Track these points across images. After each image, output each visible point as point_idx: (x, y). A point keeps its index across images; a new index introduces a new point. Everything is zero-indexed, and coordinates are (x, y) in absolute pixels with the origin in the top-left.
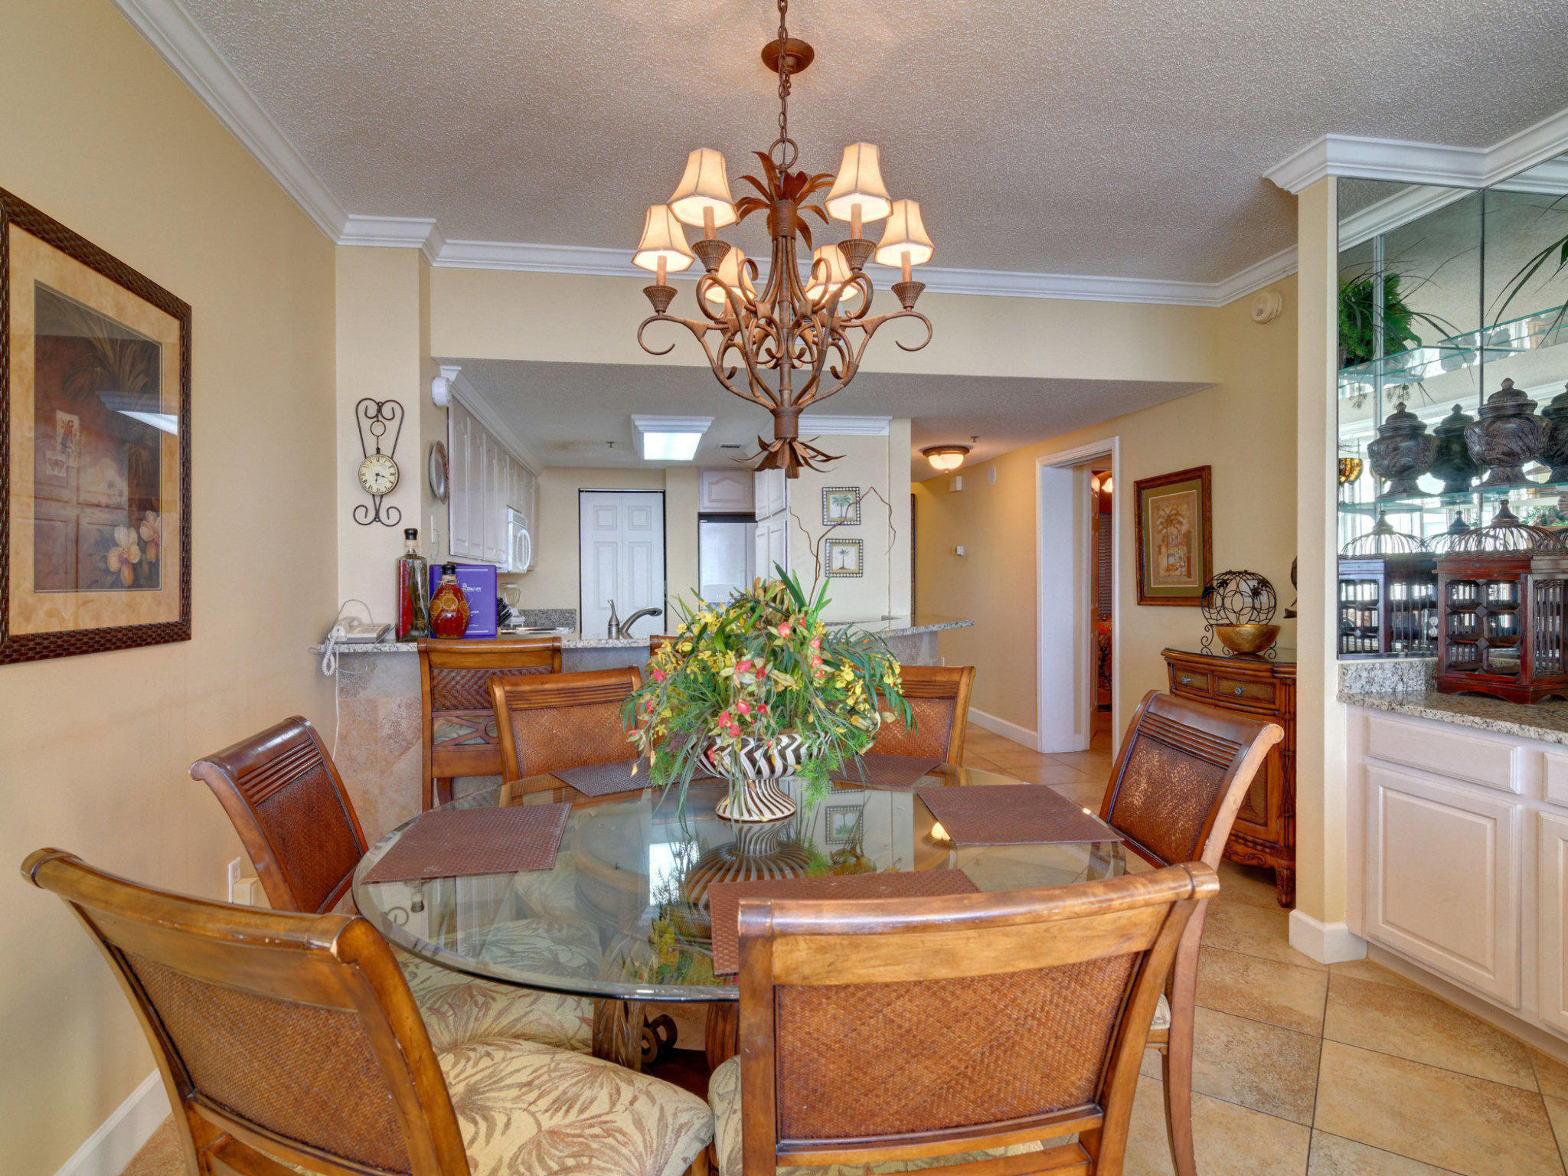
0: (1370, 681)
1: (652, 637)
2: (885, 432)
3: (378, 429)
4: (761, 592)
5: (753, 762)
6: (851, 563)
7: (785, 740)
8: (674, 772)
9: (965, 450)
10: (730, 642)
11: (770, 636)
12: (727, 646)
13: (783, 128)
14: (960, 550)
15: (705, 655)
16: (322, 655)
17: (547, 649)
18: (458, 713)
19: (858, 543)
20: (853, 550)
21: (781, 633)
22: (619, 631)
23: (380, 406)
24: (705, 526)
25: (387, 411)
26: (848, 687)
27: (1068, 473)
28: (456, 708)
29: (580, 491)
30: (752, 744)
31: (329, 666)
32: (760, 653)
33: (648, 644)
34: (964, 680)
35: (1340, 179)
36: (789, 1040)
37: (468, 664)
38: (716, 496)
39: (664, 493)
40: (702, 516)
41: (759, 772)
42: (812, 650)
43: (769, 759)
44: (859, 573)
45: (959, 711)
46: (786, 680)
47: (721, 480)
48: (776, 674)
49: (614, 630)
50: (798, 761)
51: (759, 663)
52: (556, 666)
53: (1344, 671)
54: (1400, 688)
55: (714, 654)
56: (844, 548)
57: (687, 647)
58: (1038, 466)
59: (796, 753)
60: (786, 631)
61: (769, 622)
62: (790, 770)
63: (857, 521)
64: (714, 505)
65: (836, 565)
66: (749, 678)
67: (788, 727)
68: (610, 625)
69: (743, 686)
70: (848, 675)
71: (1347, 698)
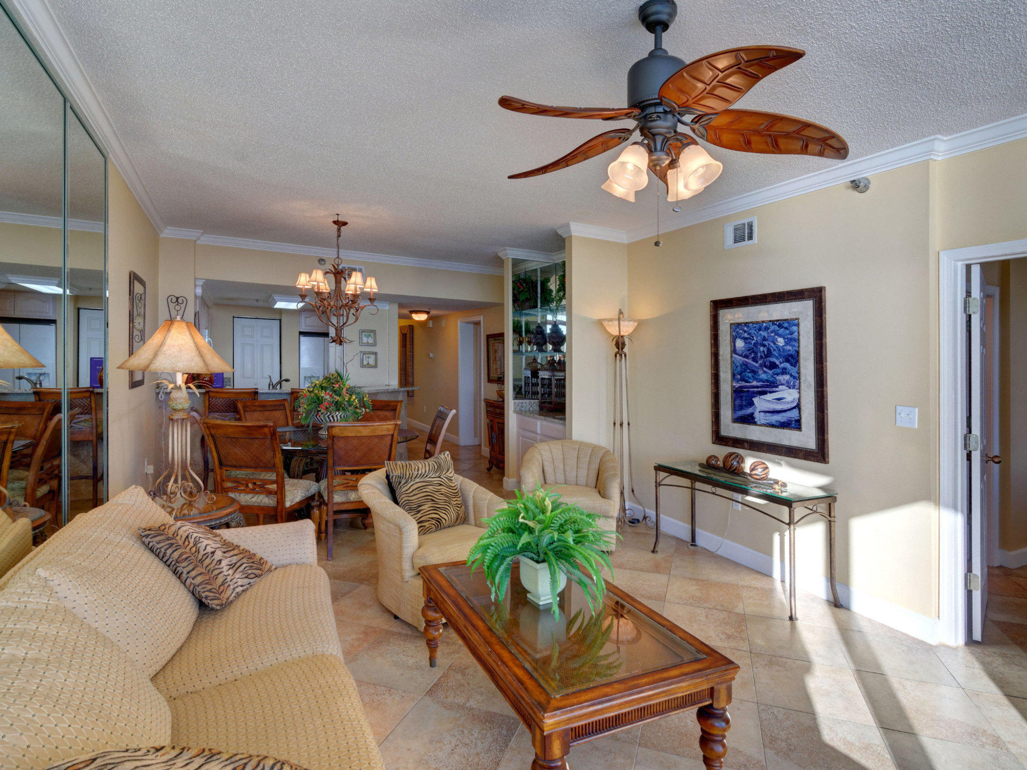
0: (522, 407)
1: (292, 389)
2: (387, 308)
3: (178, 308)
4: (331, 376)
5: (329, 418)
6: (372, 362)
7: (337, 413)
8: (308, 421)
9: (428, 313)
10: (322, 388)
11: (334, 387)
12: (322, 389)
13: (338, 255)
14: (431, 355)
15: (316, 391)
16: (159, 393)
17: (253, 392)
18: (218, 414)
19: (376, 354)
20: (373, 357)
21: (336, 386)
22: (273, 387)
23: (177, 298)
24: (303, 339)
25: (180, 300)
26: (354, 400)
27: (472, 326)
28: (218, 412)
29: (234, 317)
30: (329, 413)
31: (161, 397)
32: (331, 390)
33: (290, 392)
34: (399, 405)
35: (513, 259)
36: (335, 447)
37: (224, 396)
38: (310, 323)
39: (280, 320)
40: (301, 333)
41: (330, 421)
42: (344, 390)
43: (333, 417)
44: (375, 366)
45: (397, 414)
46: (338, 398)
47: (312, 316)
48: (335, 396)
49: (271, 387)
50: (341, 418)
51: (331, 393)
52: (256, 398)
53: (515, 403)
54: (531, 409)
55: (319, 391)
56: (369, 355)
57: (311, 389)
58: (459, 323)
59: (340, 416)
60: (337, 386)
61: (333, 384)
62: (339, 420)
63: (374, 344)
64: (308, 328)
65: (365, 363)
66: (328, 397)
67: (338, 410)
68: (269, 385)
69: (326, 399)
70: (354, 397)
71: (515, 412)
